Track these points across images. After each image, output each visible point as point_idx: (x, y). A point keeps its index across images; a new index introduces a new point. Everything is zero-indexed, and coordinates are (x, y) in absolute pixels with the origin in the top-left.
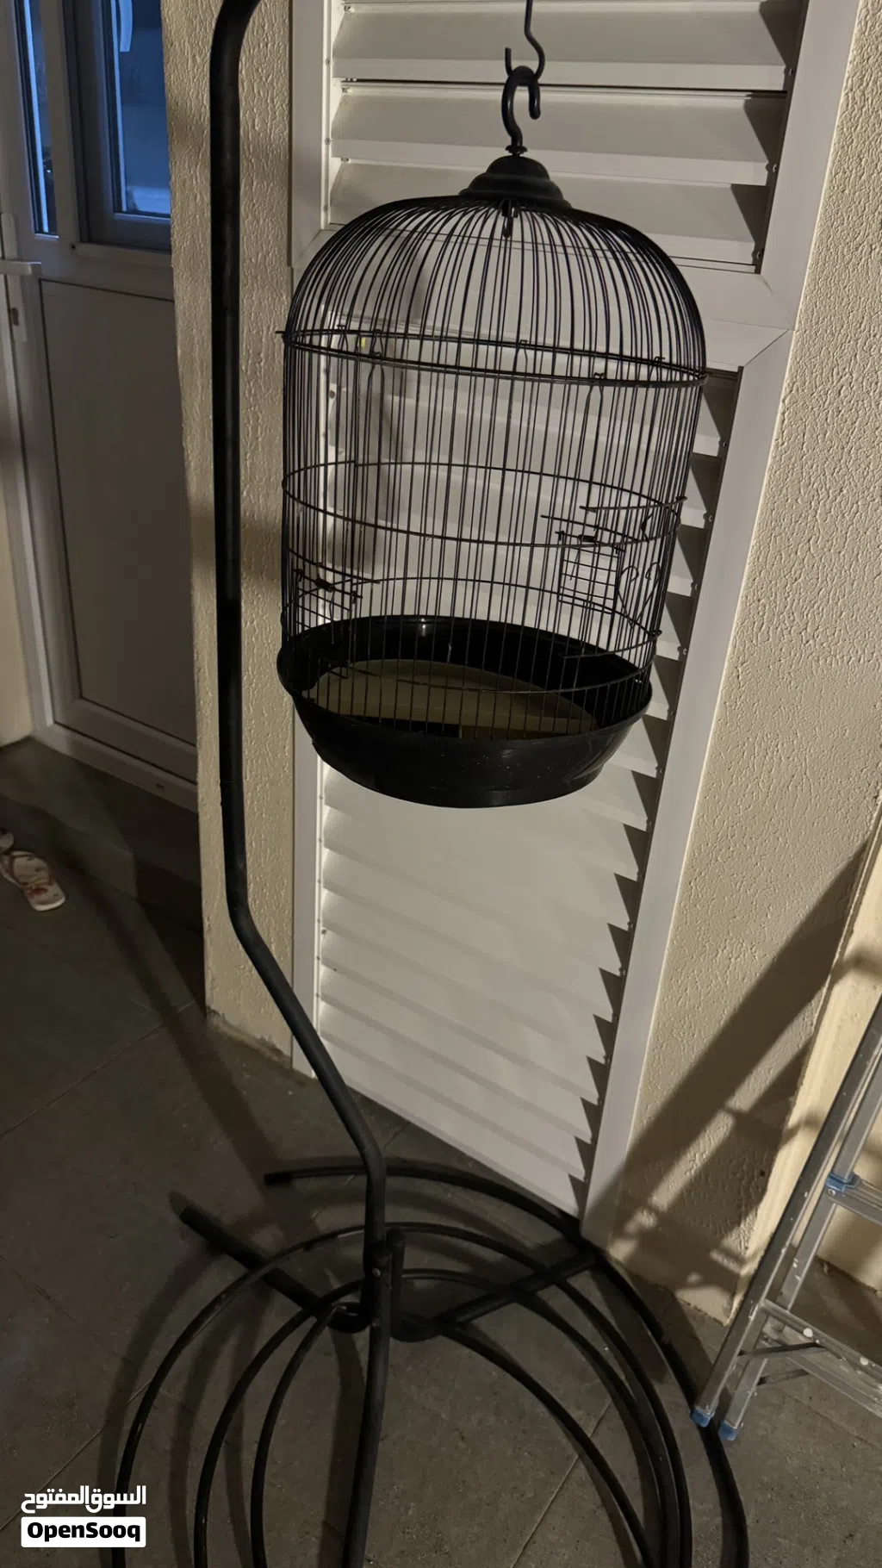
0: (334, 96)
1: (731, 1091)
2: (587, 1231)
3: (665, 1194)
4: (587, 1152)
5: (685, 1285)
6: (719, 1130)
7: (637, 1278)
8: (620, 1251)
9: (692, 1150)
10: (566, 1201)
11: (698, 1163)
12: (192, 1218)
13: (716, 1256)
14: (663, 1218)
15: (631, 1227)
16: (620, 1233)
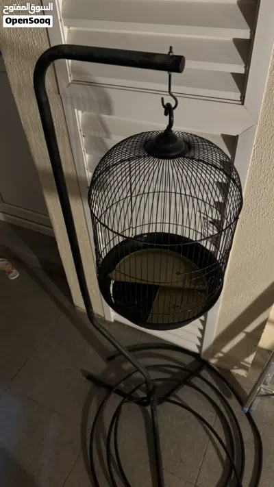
1: (245, 327)
2: (202, 357)
3: (226, 349)
4: (201, 340)
5: (233, 368)
6: (241, 336)
7: (219, 368)
8: (213, 361)
9: (234, 340)
10: (196, 350)
11: (235, 343)
12: (90, 377)
13: (242, 363)
14: (225, 355)
15: (216, 356)
16: (212, 357)
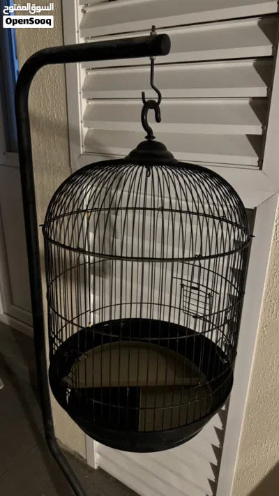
0: (83, 105)
